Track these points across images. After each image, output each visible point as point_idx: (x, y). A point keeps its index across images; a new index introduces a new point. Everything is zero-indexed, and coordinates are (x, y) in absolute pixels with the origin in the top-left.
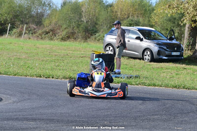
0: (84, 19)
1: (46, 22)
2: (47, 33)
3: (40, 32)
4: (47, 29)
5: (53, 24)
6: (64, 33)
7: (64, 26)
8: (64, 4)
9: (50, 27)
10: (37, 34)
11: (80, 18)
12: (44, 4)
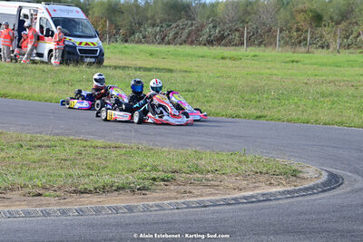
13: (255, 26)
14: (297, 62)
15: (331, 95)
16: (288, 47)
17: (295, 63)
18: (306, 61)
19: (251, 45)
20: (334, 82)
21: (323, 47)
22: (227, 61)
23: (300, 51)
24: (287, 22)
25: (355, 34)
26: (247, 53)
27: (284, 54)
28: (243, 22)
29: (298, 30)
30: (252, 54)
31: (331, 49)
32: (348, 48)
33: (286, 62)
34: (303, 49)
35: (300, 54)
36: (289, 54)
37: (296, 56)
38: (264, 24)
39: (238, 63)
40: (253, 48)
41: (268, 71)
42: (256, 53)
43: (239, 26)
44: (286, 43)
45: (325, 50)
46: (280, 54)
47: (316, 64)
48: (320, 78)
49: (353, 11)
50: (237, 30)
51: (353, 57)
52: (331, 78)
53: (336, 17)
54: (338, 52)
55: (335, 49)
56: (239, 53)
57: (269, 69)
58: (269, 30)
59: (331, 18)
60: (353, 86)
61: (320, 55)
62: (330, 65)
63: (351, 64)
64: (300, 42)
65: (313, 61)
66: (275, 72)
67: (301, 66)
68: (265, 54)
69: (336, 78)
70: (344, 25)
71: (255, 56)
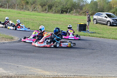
0: (98, 7)
1: (84, 9)
2: (84, 13)
3: (81, 12)
4: (84, 11)
5: (86, 9)
6: (90, 13)
7: (91, 10)
8: (91, 1)
9: (85, 10)
10: (80, 13)
11: (97, 7)
12: (84, 2)
13: (11, 3)
16: (19, 10)
17: (20, 14)
19: (9, 8)
21: (28, 10)
22: (2, 12)
24: (19, 3)
25: (36, 8)
27: (17, 11)
28: (8, 2)
29: (22, 5)
33: (17, 13)
34: (23, 10)
35: (22, 12)
37: (20, 12)
38: (13, 3)
39: (4, 12)
41: (12, 15)
43: (6, 3)
44: (19, 9)
49: (36, 1)
50: (6, 4)
51: (35, 13)
52: (28, 18)
53: (32, 3)
55: (31, 11)
56: (5, 10)
58: (15, 5)
59: (31, 3)
61: (27, 12)
62: (29, 15)
63: (34, 15)
64: (23, 8)
65: (25, 13)
66: (14, 15)
68: (12, 11)
70: (34, 5)
71: (9, 11)
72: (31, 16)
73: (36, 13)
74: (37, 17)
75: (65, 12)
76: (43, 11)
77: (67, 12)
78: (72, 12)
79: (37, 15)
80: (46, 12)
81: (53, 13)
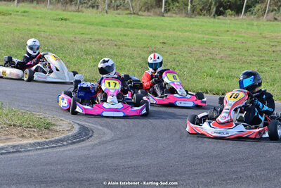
14: (66, 20)
15: (94, 53)
16: (59, 5)
17: (64, 22)
18: (75, 20)
20: (99, 41)
21: (93, 7)
23: (70, 9)
26: (18, 9)
27: (54, 12)
30: (23, 9)
31: (100, 10)
32: (117, 9)
33: (56, 20)
34: (73, 8)
35: (70, 13)
36: (59, 12)
37: (65, 14)
39: (7, 18)
40: (23, 4)
41: (37, 28)
42: (26, 9)
44: (59, 1)
45: (94, 10)
46: (49, 11)
47: (84, 23)
48: (87, 36)
51: (119, 18)
52: (96, 37)
54: (107, 12)
55: (103, 9)
56: (9, 8)
57: (38, 25)
60: (116, 45)
61: (89, 15)
62: (97, 25)
63: (117, 24)
64: (71, 1)
65: (82, 20)
67: (70, 24)
68: (35, 10)
69: (101, 37)
71: (24, 12)
72: (108, 29)
73: (122, 17)
74: (128, 31)
75: (230, 8)
76: (148, 9)
77: (238, 10)
78: (258, 6)
79: (127, 25)
80: (158, 10)
81: (187, 15)
